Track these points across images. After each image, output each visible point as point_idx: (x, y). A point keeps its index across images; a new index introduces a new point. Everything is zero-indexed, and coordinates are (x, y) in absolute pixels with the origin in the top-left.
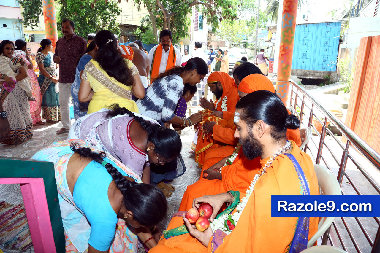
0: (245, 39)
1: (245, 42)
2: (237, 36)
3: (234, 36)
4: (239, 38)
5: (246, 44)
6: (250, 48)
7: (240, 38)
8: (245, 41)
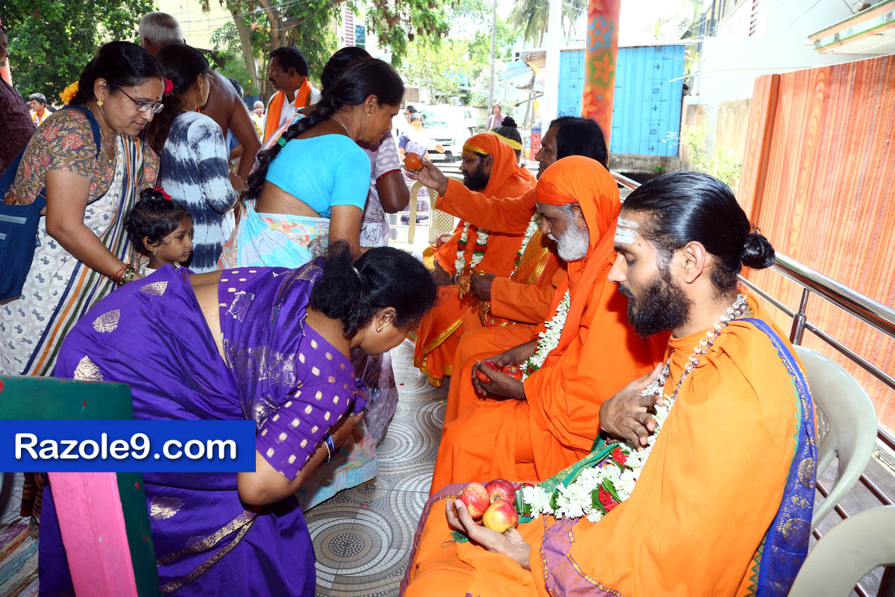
0: (463, 85)
1: (464, 91)
2: (446, 77)
3: (441, 76)
4: (450, 81)
5: (468, 95)
6: (477, 105)
7: (452, 81)
8: (466, 88)
